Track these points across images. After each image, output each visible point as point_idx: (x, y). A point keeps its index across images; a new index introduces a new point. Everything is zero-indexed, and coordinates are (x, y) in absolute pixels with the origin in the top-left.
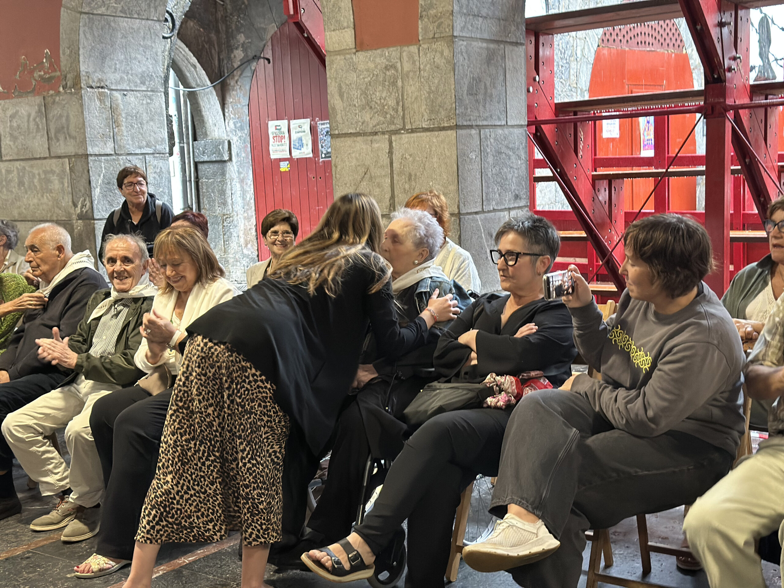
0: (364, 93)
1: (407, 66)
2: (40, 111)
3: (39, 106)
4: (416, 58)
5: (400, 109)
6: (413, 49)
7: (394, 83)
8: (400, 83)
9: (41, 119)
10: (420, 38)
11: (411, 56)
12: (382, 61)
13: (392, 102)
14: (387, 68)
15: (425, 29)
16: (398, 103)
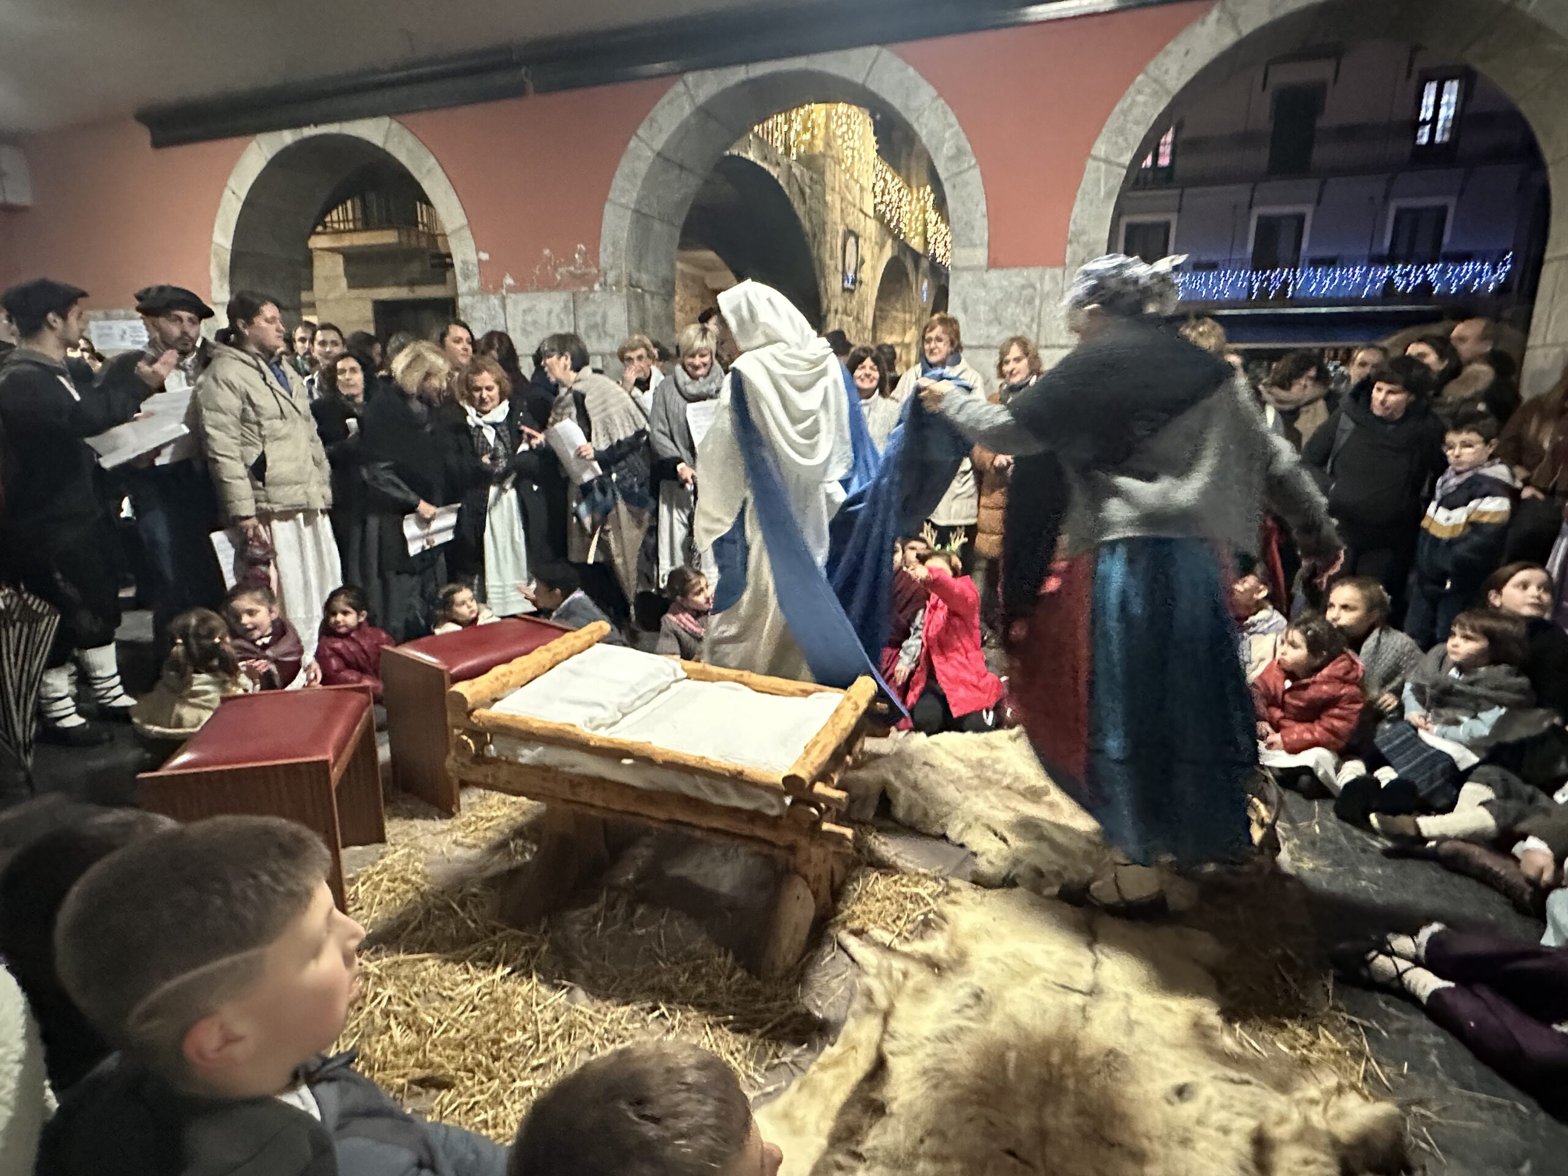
0: (994, 309)
1: (1048, 286)
2: (566, 307)
3: (566, 302)
4: (1060, 279)
5: (1035, 326)
6: (1059, 271)
7: (1030, 301)
8: (1037, 302)
9: (568, 315)
10: (1067, 261)
11: (1054, 278)
12: (1019, 281)
13: (1026, 320)
14: (1023, 287)
15: (1074, 253)
16: (1032, 320)
